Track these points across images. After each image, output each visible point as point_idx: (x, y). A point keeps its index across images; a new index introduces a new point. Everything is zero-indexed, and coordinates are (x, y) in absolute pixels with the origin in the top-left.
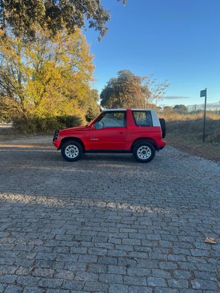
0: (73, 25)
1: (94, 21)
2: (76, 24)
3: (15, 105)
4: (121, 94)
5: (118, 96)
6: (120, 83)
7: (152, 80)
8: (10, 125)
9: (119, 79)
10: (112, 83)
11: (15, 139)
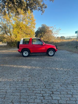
0: (32, 9)
1: (40, 8)
2: (33, 9)
3: (9, 37)
4: (42, 33)
5: (41, 33)
6: (42, 29)
7: (55, 28)
8: (6, 44)
9: (42, 27)
10: (39, 29)
11: (10, 49)
